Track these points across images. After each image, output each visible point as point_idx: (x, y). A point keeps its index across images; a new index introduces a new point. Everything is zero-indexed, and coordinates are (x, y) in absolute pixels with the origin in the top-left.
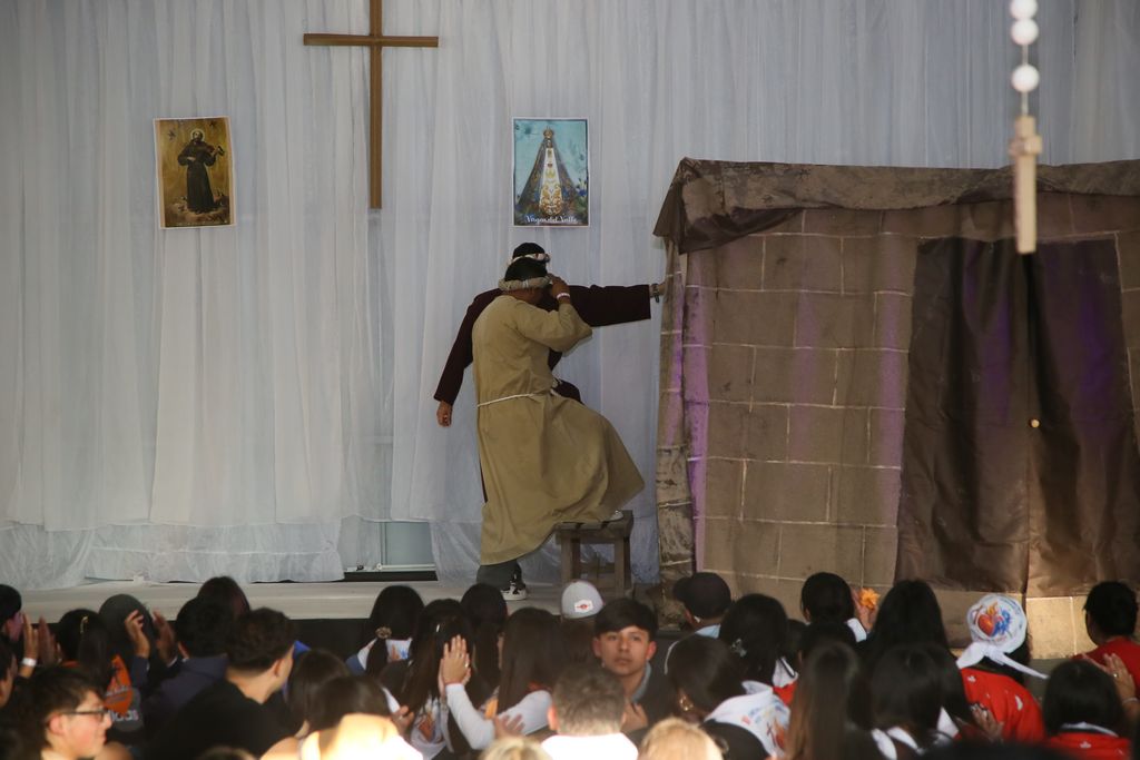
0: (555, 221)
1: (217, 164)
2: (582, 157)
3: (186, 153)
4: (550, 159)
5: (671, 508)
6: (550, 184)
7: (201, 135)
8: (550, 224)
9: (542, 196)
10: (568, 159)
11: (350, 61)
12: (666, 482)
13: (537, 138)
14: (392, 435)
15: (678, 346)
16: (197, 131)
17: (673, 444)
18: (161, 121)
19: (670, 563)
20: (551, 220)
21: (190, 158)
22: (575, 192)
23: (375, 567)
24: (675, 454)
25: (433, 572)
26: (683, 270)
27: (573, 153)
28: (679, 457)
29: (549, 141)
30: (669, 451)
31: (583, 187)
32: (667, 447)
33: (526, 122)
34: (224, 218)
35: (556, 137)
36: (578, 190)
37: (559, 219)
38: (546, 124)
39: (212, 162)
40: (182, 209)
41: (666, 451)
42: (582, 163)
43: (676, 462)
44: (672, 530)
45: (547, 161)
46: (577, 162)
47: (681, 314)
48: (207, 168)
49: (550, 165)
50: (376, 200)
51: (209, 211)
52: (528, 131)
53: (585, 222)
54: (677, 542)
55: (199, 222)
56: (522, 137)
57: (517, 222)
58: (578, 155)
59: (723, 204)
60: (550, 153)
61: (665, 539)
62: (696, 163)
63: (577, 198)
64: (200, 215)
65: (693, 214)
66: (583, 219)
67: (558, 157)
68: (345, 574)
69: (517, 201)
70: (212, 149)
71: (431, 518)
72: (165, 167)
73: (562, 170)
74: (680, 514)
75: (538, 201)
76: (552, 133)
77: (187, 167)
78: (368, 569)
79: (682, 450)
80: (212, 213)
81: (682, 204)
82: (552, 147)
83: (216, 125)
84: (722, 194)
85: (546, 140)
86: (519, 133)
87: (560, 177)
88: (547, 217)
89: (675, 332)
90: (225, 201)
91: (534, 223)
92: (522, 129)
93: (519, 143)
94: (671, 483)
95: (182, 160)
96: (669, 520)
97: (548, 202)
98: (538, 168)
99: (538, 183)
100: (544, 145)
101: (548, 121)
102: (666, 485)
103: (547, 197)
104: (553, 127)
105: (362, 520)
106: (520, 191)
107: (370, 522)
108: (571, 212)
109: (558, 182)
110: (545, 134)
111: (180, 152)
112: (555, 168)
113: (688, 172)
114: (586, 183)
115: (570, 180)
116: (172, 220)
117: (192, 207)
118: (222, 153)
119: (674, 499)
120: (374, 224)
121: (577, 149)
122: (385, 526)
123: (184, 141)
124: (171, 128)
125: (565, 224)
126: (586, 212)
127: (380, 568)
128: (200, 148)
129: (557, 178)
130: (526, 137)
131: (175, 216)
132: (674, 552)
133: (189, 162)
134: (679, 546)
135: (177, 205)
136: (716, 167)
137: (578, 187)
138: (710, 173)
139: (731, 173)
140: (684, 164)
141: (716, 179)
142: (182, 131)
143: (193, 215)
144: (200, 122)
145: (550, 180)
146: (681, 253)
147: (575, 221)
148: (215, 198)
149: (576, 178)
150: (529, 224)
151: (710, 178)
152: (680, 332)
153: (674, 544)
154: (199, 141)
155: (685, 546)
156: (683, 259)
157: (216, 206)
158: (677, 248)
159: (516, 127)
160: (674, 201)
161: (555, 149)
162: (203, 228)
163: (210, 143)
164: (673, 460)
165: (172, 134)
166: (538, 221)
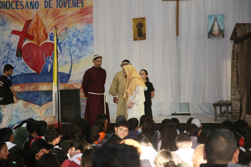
0: (217, 37)
1: (144, 27)
2: (223, 23)
3: (138, 25)
4: (216, 24)
5: (235, 100)
6: (216, 29)
7: (141, 21)
8: (216, 38)
9: (214, 32)
10: (220, 23)
11: (172, 4)
12: (233, 94)
13: (213, 19)
14: (181, 84)
15: (235, 64)
16: (140, 20)
17: (235, 86)
18: (133, 19)
19: (235, 112)
20: (216, 37)
21: (139, 26)
22: (221, 31)
23: (178, 112)
24: (235, 88)
25: (190, 114)
26: (237, 48)
27: (221, 22)
28: (236, 89)
29: (216, 19)
30: (234, 87)
31: (223, 29)
32: (233, 86)
33: (210, 16)
34: (145, 39)
35: (217, 19)
36: (222, 30)
37: (218, 37)
38: (215, 16)
39: (143, 27)
40: (137, 37)
41: (233, 87)
42: (223, 24)
43: (236, 90)
44: (235, 105)
45: (215, 24)
46: (222, 24)
47: (236, 57)
48: (142, 28)
49: (216, 25)
50: (177, 34)
51: (142, 37)
52: (211, 17)
53: (224, 37)
54: (236, 107)
55: (140, 39)
56: (209, 19)
57: (208, 38)
58: (222, 22)
59: (246, 32)
60: (216, 22)
61: (233, 107)
62: (239, 24)
63: (222, 32)
64: (140, 38)
65: (239, 35)
66: (223, 36)
67: (218, 23)
68: (172, 114)
69: (208, 33)
70: (142, 24)
71: (190, 102)
72: (134, 28)
73: (219, 26)
74: (237, 101)
75: (213, 33)
76: (216, 18)
77: (138, 28)
78: (176, 113)
79: (237, 87)
80: (143, 37)
81: (236, 33)
82: (216, 21)
83: (143, 19)
84: (245, 29)
85: (215, 19)
86: (209, 18)
87: (218, 27)
88: (215, 36)
89: (235, 61)
90: (145, 35)
91: (212, 38)
92: (210, 17)
93: (209, 20)
94: (234, 94)
95: (137, 27)
96: (234, 103)
97: (215, 33)
98: (213, 26)
99: (213, 29)
100: (215, 20)
101: (215, 15)
102: (233, 95)
103: (215, 32)
104: (217, 16)
105: (175, 103)
106: (209, 31)
107: (176, 103)
108: (220, 35)
109: (218, 28)
110: (215, 18)
111: (137, 25)
112: (217, 25)
113: (238, 26)
114: (224, 28)
115: (220, 28)
116: (135, 39)
117: (139, 36)
118: (144, 25)
119: (236, 98)
120: (177, 39)
121: (222, 21)
122: (180, 104)
123: (137, 22)
124: (135, 20)
125: (219, 38)
126: (224, 35)
127: (179, 113)
128: (140, 24)
129: (217, 27)
130: (210, 19)
131: (135, 38)
132: (235, 109)
133: (138, 27)
134: (237, 108)
135: (136, 36)
136: (244, 25)
137: (222, 29)
138: (242, 26)
139: (248, 25)
140: (237, 24)
141: (244, 27)
142: (137, 20)
143: (139, 38)
144: (140, 18)
145: (216, 28)
146: (236, 44)
147: (221, 37)
148: (143, 34)
149: (222, 28)
150: (211, 38)
151: (243, 27)
152: (236, 61)
153: (235, 107)
154: (140, 22)
155: (238, 108)
156: (237, 45)
157: (143, 36)
158: (235, 42)
159: (208, 17)
160: (234, 33)
161: (217, 21)
162: (141, 41)
163: (142, 23)
164: (235, 89)
165: (135, 21)
166: (213, 37)
